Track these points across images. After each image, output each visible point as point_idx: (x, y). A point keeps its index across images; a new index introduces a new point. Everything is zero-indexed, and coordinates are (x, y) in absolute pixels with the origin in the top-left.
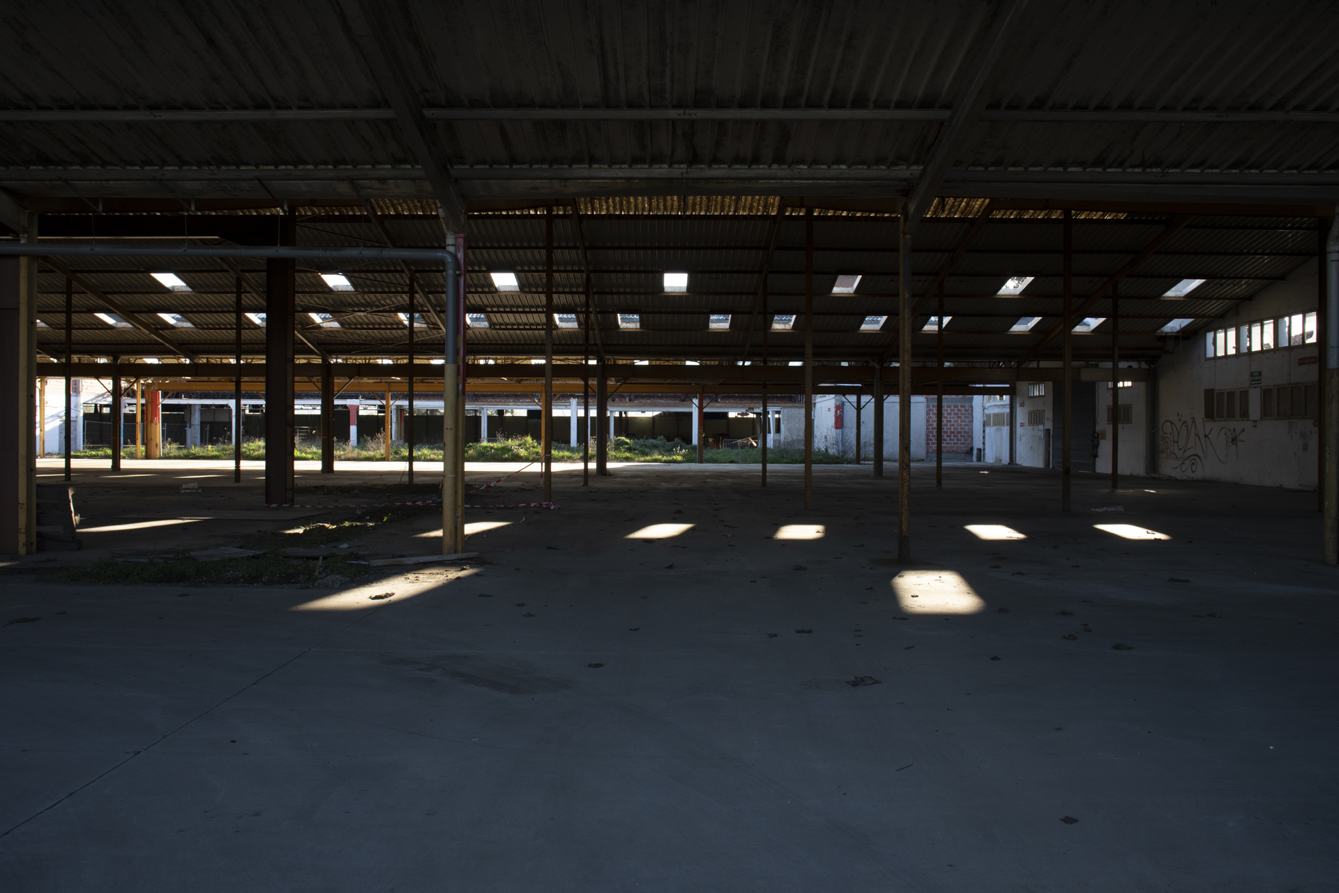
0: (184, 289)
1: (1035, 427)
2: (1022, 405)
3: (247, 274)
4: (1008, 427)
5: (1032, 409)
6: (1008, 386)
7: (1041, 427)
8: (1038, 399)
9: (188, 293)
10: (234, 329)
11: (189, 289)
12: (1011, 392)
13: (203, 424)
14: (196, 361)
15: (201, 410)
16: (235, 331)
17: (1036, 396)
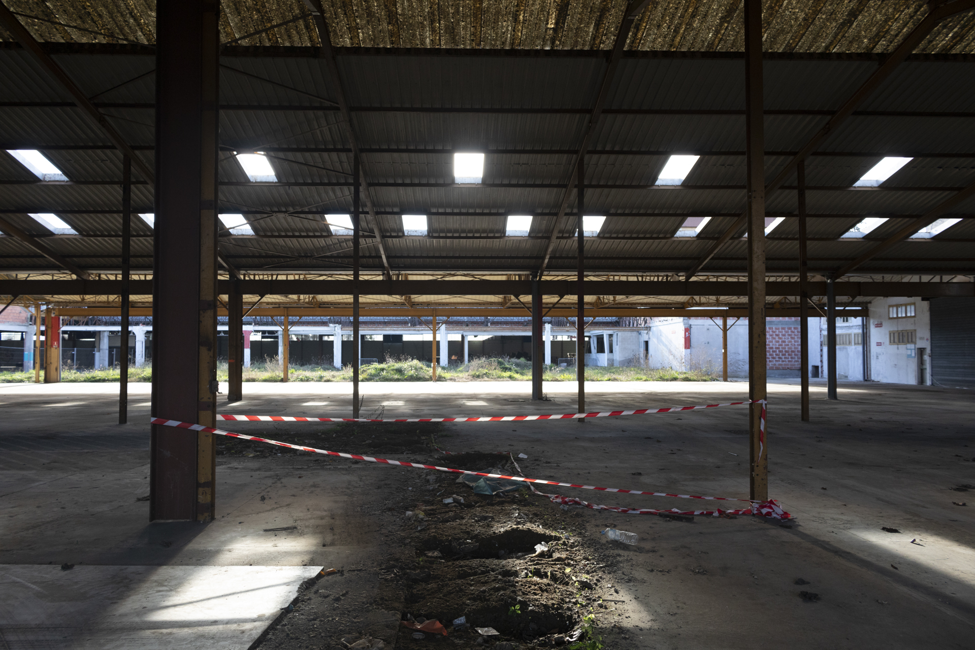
0: (57, 178)
1: (900, 346)
2: (879, 325)
3: (137, 152)
4: (860, 348)
5: (896, 329)
6: (860, 308)
7: (912, 346)
8: (904, 319)
9: (63, 183)
10: (120, 236)
11: (65, 178)
12: (864, 313)
13: (111, 349)
14: (85, 277)
15: (109, 337)
16: (121, 239)
17: (902, 318)
